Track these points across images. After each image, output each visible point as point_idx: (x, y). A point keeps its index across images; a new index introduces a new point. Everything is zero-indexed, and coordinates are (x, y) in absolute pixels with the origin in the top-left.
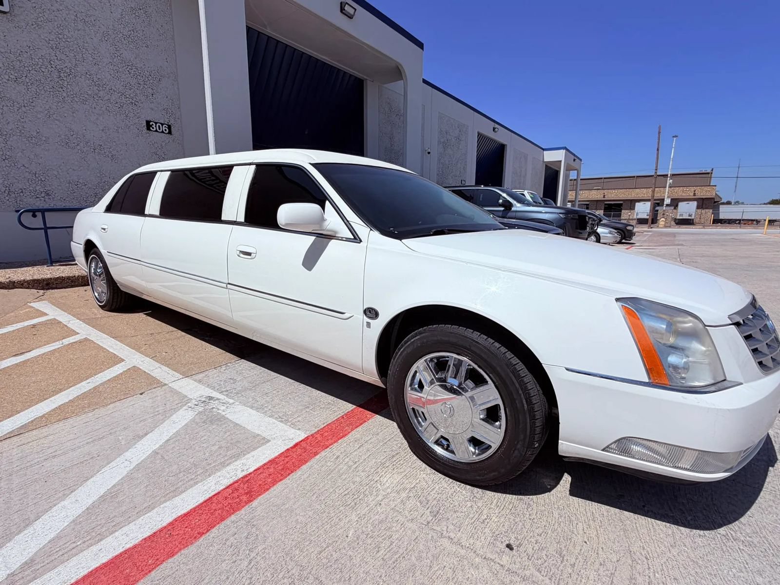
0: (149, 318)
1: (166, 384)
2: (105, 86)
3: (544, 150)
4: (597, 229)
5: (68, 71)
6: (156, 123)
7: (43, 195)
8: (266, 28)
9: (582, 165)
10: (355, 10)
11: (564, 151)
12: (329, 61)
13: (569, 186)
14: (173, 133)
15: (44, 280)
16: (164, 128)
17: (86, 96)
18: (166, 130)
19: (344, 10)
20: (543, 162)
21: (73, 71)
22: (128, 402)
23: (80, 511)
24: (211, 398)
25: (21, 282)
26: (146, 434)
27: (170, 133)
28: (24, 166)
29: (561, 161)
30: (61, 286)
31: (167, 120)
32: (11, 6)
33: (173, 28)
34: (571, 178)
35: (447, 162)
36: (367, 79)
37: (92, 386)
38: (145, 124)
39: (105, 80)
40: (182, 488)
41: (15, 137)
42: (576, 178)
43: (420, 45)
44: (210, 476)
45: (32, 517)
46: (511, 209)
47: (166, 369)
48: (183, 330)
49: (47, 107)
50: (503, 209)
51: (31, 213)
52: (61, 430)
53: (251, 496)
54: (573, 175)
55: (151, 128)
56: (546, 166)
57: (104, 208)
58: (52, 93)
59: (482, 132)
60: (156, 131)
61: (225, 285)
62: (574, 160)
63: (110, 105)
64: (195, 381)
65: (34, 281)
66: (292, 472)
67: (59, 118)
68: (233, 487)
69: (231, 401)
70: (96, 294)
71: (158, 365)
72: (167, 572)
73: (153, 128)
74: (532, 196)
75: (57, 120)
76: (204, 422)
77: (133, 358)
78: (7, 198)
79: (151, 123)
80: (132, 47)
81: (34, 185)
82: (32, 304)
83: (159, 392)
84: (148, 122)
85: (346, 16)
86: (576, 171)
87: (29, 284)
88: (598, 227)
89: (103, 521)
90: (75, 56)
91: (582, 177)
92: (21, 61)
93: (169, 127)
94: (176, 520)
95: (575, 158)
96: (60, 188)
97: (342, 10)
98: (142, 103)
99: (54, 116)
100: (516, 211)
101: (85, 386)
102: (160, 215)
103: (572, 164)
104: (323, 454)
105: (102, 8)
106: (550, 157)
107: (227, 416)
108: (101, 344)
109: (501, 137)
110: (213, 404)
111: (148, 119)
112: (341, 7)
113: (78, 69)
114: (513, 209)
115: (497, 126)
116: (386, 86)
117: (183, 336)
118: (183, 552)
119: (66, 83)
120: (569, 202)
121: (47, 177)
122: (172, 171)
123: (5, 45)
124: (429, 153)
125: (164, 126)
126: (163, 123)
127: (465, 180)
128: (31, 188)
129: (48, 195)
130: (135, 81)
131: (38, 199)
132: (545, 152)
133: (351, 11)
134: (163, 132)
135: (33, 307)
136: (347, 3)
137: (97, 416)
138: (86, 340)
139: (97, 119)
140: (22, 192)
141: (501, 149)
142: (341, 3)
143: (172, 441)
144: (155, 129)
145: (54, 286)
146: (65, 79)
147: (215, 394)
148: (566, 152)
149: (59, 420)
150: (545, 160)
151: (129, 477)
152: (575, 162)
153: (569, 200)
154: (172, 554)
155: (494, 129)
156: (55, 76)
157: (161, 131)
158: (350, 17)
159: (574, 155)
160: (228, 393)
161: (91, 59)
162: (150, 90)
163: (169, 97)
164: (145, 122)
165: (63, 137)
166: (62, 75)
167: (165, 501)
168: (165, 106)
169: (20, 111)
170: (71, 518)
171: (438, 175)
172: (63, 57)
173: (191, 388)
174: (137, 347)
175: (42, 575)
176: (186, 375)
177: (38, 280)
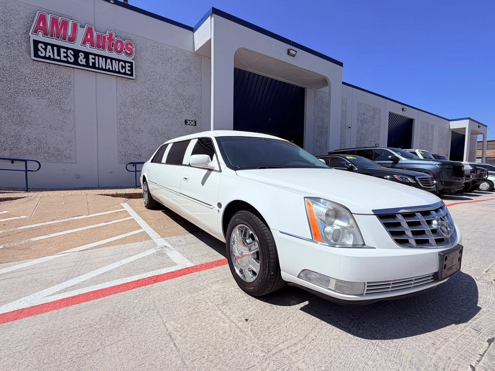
0: (163, 213)
1: (152, 239)
2: (169, 106)
3: (449, 120)
4: (487, 178)
5: (154, 100)
6: (189, 121)
7: (138, 156)
8: (248, 68)
9: (487, 130)
10: (296, 52)
11: (468, 120)
12: (284, 81)
13: (476, 147)
14: (197, 125)
15: (129, 194)
16: (193, 123)
17: (160, 111)
18: (193, 124)
19: (290, 53)
20: (450, 129)
21: (156, 100)
22: (134, 244)
23: (95, 275)
24: (166, 247)
25: (120, 194)
26: (133, 256)
27: (195, 125)
28: (132, 143)
29: (465, 128)
30: (135, 197)
31: (194, 119)
32: (136, 77)
33: (201, 75)
34: (478, 140)
35: (364, 133)
36: (306, 88)
37: (125, 236)
38: (184, 122)
39: (169, 103)
40: (133, 275)
41: (131, 131)
42: (482, 140)
43: (341, 64)
44: (145, 273)
45: (81, 274)
46: (398, 162)
47: (156, 233)
48: (173, 219)
49: (144, 117)
50: (392, 162)
51: (133, 165)
52: (106, 250)
53: (155, 281)
54: (480, 138)
55: (187, 123)
56: (453, 132)
57: (151, 161)
58: (147, 111)
59: (392, 111)
60: (189, 124)
61: (178, 194)
62: (479, 127)
63: (170, 114)
64: (165, 239)
65: (125, 194)
66: (177, 277)
67: (148, 121)
68: (150, 278)
69: (173, 249)
70: (145, 200)
71: (154, 231)
72: (110, 298)
73: (188, 123)
74: (423, 153)
75: (147, 122)
76: (157, 255)
77: (146, 228)
78: (124, 158)
79: (187, 121)
80: (182, 86)
81: (135, 152)
82: (121, 204)
83: (148, 242)
84: (186, 121)
85: (290, 56)
86: (482, 135)
87: (123, 195)
88: (488, 176)
89: (101, 279)
90: (158, 94)
91: (488, 140)
92: (136, 98)
93: (195, 122)
94: (124, 284)
95: (480, 125)
96: (145, 153)
97: (288, 53)
98: (184, 112)
99: (147, 121)
100: (402, 163)
101: (123, 236)
102: (166, 163)
103: (478, 130)
104: (195, 273)
105: (171, 71)
106: (454, 125)
107: (167, 254)
108: (137, 221)
109: (409, 114)
110: (166, 249)
111: (186, 119)
112: (288, 51)
113: (159, 99)
114: (400, 162)
115: (405, 107)
116: (320, 90)
117: (172, 221)
118: (119, 293)
119: (153, 106)
120: (477, 158)
121: (141, 148)
122: (174, 143)
123: (132, 92)
124: (350, 127)
125: (193, 122)
126: (192, 120)
127: (378, 143)
128: (134, 153)
129: (140, 156)
130: (182, 102)
131: (136, 158)
132: (450, 122)
133: (294, 53)
134: (192, 125)
135: (121, 205)
136: (291, 49)
137: (120, 247)
138: (133, 219)
139: (164, 121)
140: (130, 155)
141: (410, 123)
142: (288, 50)
143: (140, 259)
144: (188, 124)
145: (133, 197)
146: (153, 104)
147: (169, 245)
148: (469, 122)
149: (107, 246)
150: (451, 128)
151: (118, 268)
152: (480, 128)
153: (477, 157)
154: (115, 293)
155: (403, 109)
156: (149, 103)
157: (191, 124)
158: (294, 56)
159: (479, 123)
160: (174, 246)
161: (164, 94)
162: (188, 106)
163: (196, 108)
164: (184, 121)
165: (149, 130)
166: (152, 102)
167: (124, 277)
168: (194, 112)
169: (134, 119)
170: (92, 277)
171: (357, 141)
172: (153, 95)
173: (161, 242)
174: (150, 224)
175: (74, 290)
176: (162, 237)
177: (127, 194)
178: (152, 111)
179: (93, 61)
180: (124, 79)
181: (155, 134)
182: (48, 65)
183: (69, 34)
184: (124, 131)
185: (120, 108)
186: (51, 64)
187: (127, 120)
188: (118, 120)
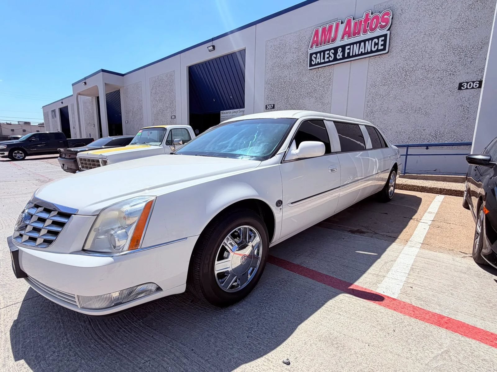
2: (433, 70)
6: (468, 83)
17: (418, 80)
18: (476, 86)
27: (480, 87)
31: (479, 77)
32: (389, 49)
38: (457, 86)
41: (377, 113)
49: (396, 93)
55: (462, 88)
58: (400, 85)
60: (467, 88)
63: (433, 81)
73: (464, 87)
75: (399, 99)
79: (463, 84)
84: (460, 84)
92: (388, 74)
93: (480, 82)
98: (460, 71)
111: (461, 81)
113: (418, 66)
123: (384, 69)
125: (475, 83)
126: (475, 80)
134: (473, 88)
139: (422, 92)
156: (404, 75)
157: (471, 87)
161: (428, 56)
165: (399, 107)
169: (383, 99)
178: (406, 84)
179: (349, 51)
180: (377, 56)
181: (406, 112)
182: (317, 70)
183: (332, 36)
184: (370, 114)
185: (369, 90)
186: (319, 69)
187: (374, 102)
188: (366, 103)
